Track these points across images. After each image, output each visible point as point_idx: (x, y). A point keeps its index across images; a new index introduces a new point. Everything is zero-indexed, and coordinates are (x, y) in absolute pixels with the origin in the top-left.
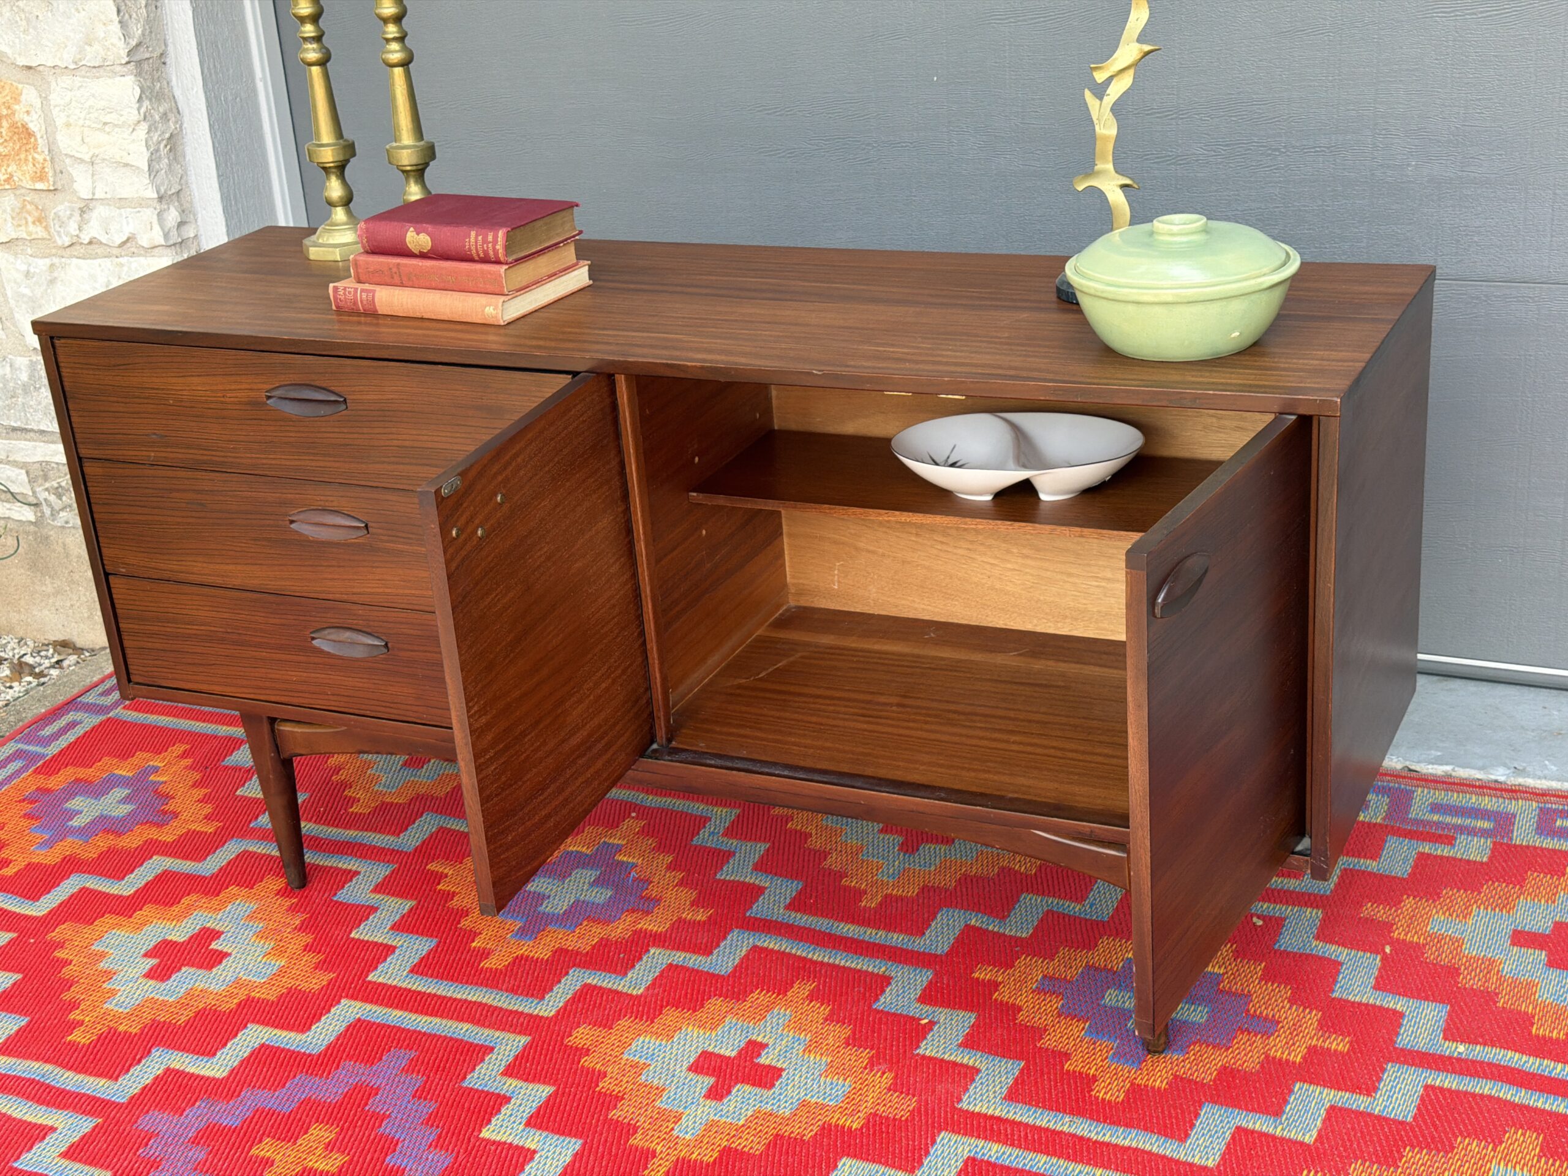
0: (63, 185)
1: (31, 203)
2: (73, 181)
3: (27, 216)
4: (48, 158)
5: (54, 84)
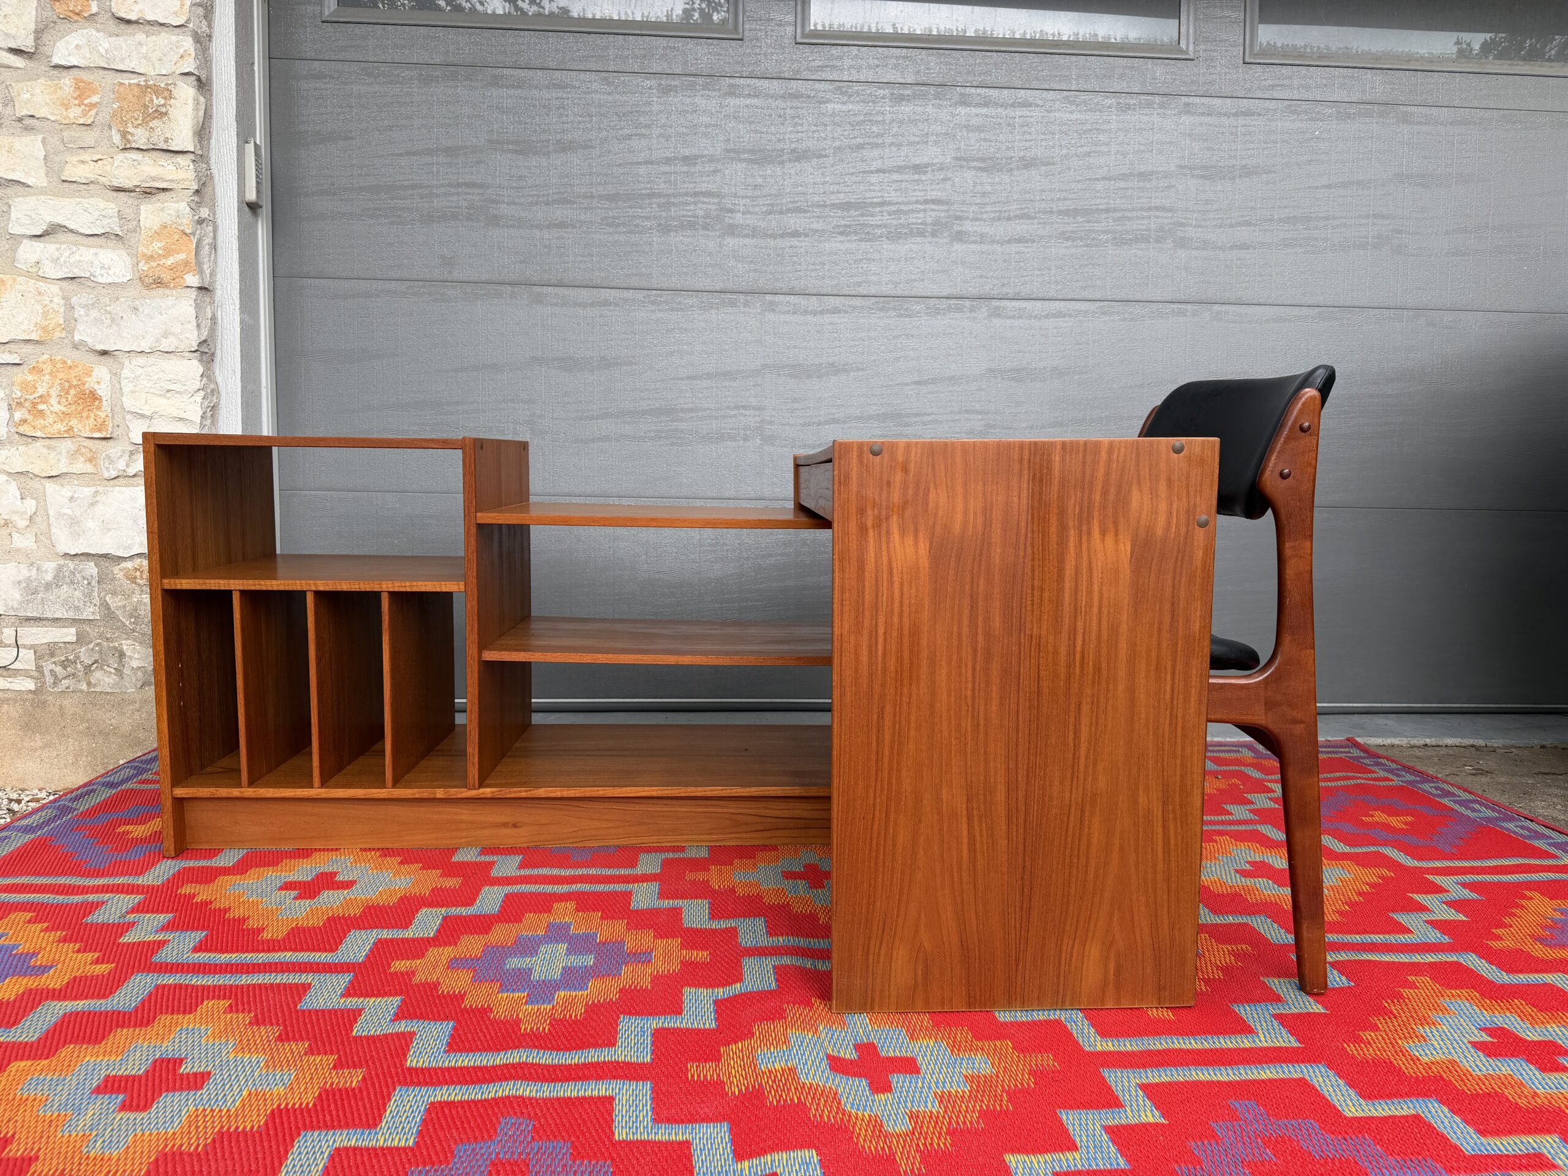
0: (119, 435)
1: (85, 447)
3: (80, 457)
4: (110, 414)
5: (127, 363)
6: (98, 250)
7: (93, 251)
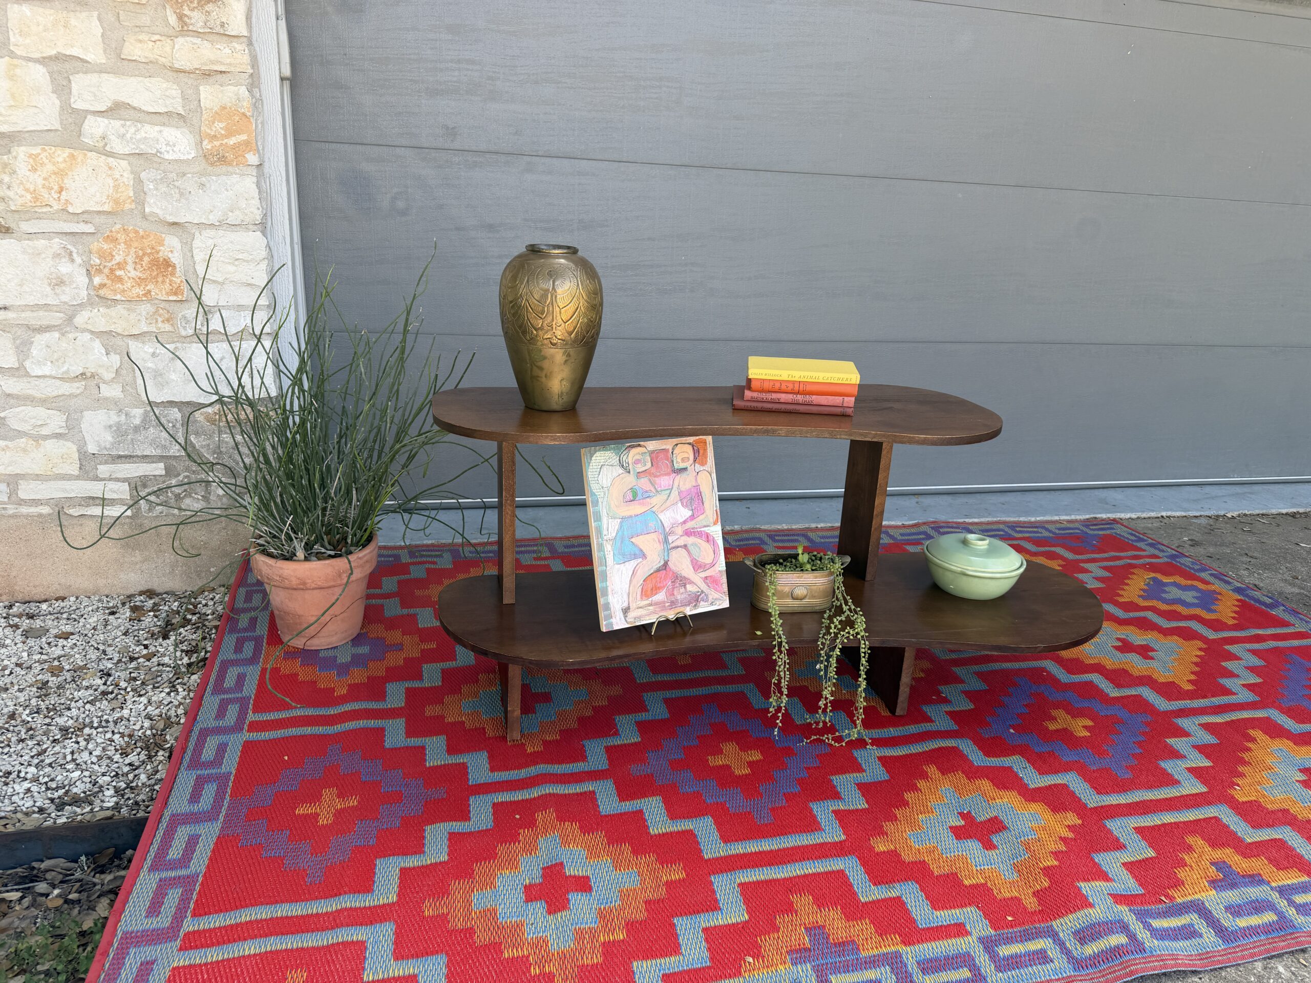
0: (191, 298)
1: (163, 309)
3: (159, 317)
5: (197, 234)
6: (162, 128)
7: (157, 128)
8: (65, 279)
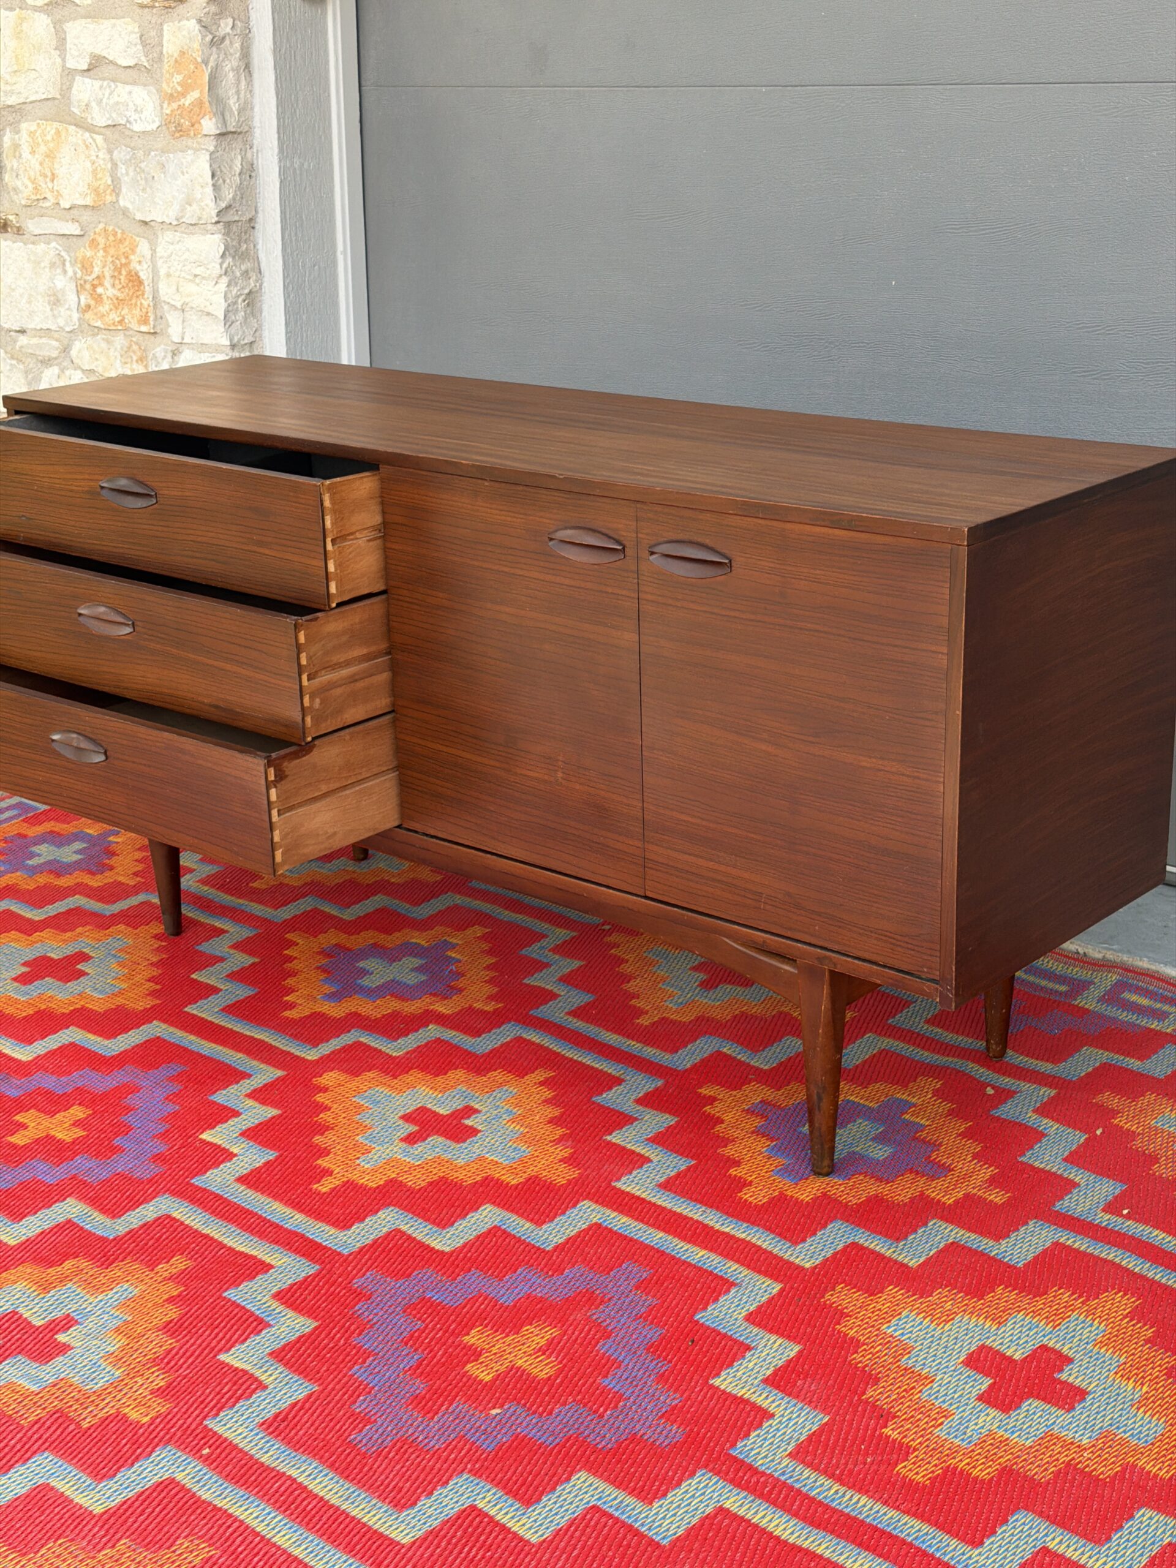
0: (162, 330)
1: (136, 343)
2: (169, 326)
3: (132, 354)
4: (151, 304)
5: (160, 238)
6: (132, 88)
7: (127, 88)
8: (60, 296)
